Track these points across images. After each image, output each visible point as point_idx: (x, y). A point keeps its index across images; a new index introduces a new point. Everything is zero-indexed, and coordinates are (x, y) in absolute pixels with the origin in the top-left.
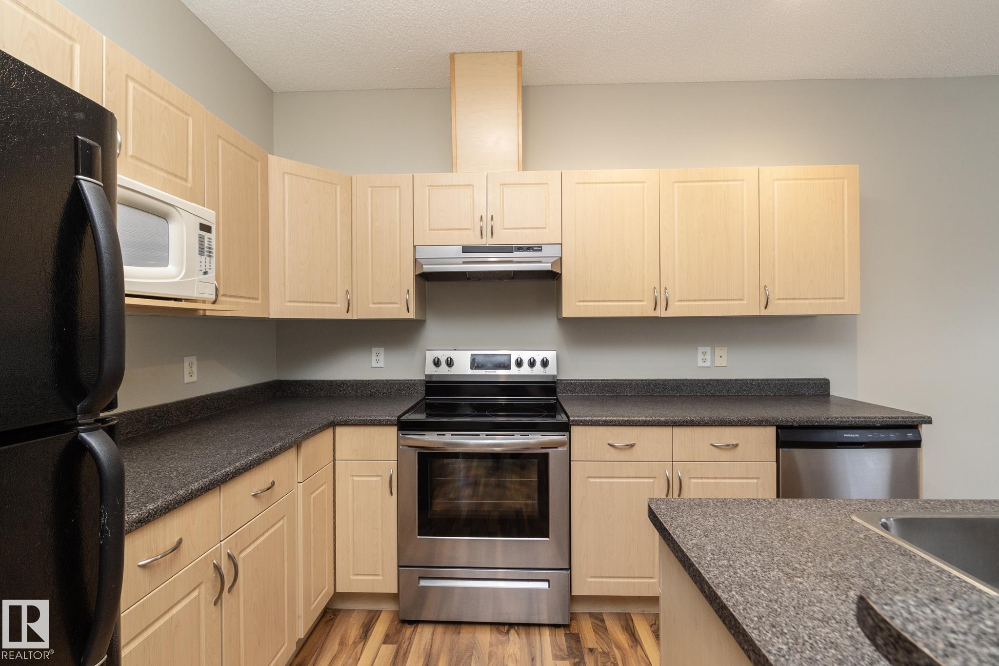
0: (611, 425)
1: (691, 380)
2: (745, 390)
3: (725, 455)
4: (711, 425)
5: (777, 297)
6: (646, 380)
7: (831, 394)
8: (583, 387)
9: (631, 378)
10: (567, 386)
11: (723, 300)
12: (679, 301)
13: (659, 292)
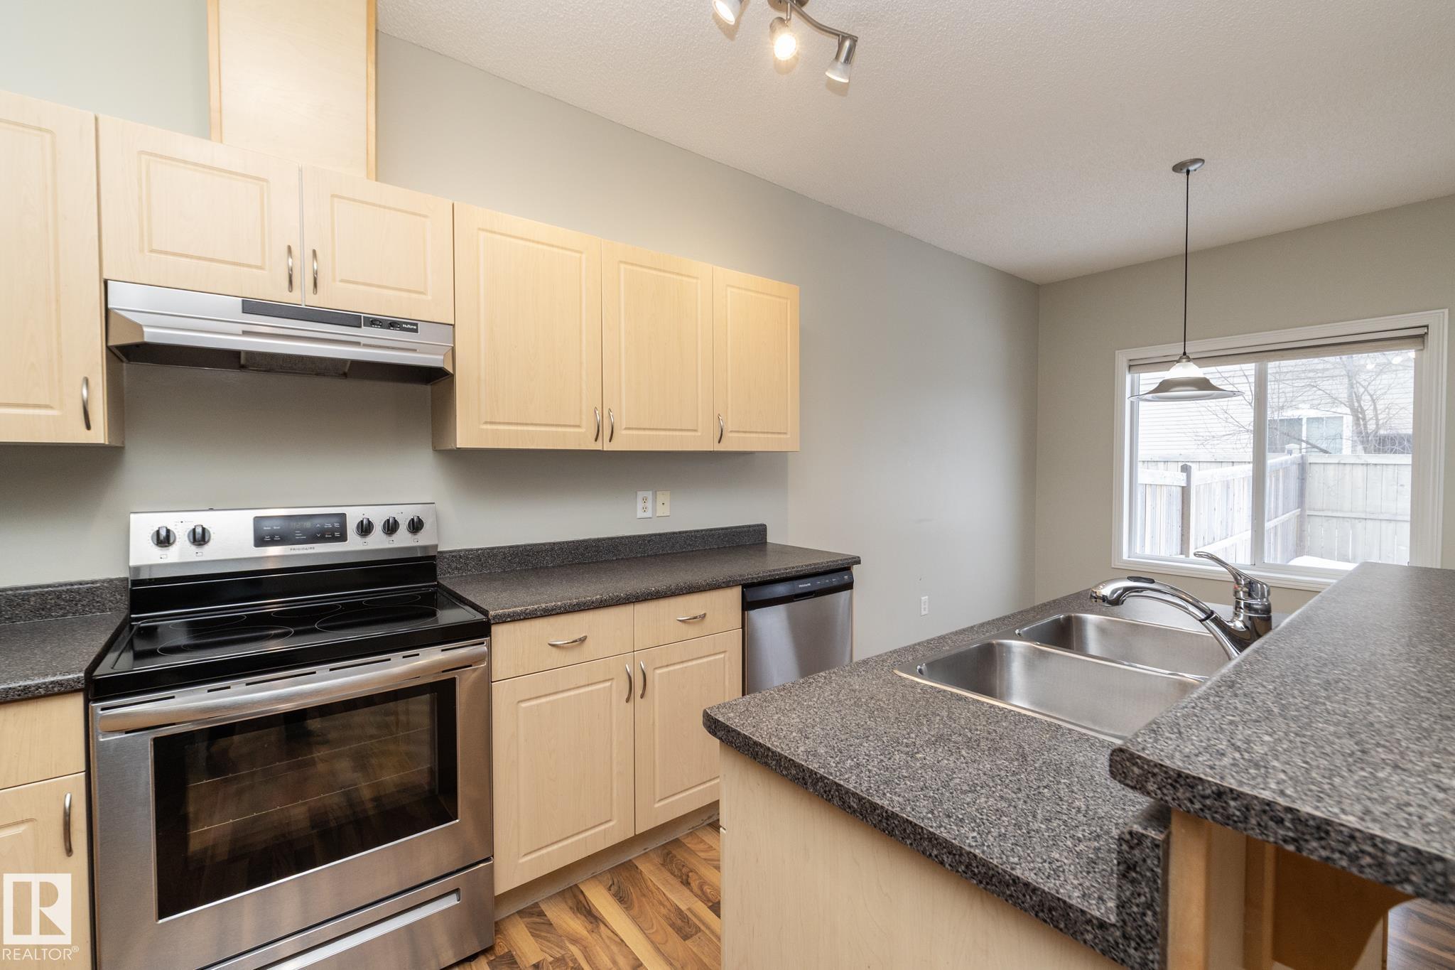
0: (554, 615)
1: (630, 537)
2: (690, 545)
3: (691, 631)
4: (679, 595)
5: (730, 430)
6: (573, 542)
7: (768, 541)
8: (480, 561)
9: (553, 541)
10: (453, 561)
11: (676, 430)
12: (626, 429)
13: (601, 414)
